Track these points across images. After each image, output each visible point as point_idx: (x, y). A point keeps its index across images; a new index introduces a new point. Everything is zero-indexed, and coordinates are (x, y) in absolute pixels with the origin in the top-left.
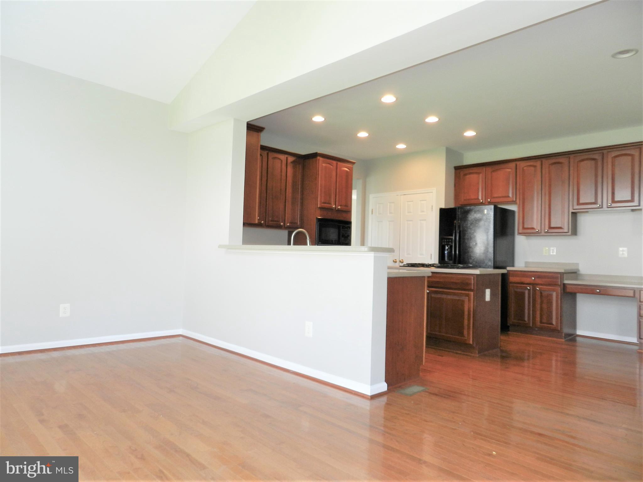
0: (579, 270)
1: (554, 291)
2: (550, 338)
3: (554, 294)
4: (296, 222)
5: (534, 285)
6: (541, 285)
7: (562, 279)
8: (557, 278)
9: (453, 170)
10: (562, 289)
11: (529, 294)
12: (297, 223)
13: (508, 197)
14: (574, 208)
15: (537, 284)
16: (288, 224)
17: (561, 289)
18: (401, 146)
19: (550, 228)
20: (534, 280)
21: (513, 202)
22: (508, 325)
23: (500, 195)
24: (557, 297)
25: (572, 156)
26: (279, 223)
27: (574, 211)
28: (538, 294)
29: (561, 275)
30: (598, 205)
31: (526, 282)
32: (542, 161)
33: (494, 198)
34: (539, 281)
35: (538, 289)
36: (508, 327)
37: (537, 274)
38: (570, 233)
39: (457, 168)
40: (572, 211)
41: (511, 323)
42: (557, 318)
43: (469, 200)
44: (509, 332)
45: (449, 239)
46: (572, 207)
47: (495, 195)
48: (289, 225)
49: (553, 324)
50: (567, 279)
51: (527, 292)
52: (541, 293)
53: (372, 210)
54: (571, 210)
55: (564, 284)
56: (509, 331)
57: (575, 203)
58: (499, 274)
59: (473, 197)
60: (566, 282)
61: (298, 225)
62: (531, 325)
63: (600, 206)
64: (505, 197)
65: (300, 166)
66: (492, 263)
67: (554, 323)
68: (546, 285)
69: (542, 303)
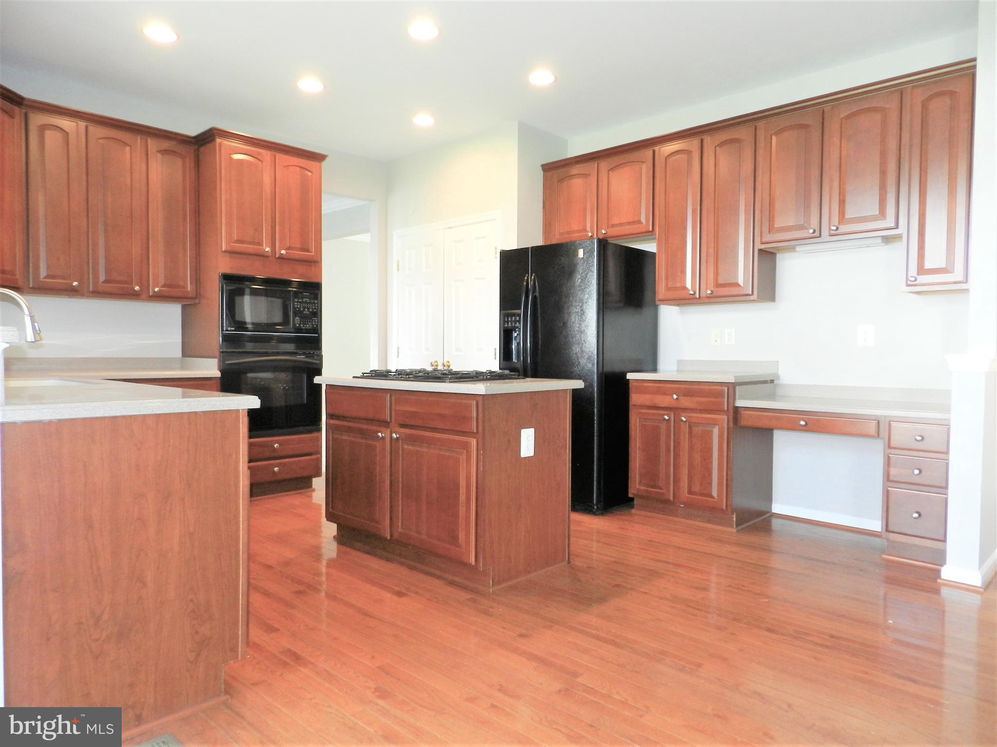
0: (778, 378)
1: (714, 423)
2: (709, 526)
3: (716, 431)
4: (182, 283)
5: (676, 410)
6: (692, 410)
7: (732, 396)
8: (719, 394)
9: (541, 173)
10: (731, 417)
11: (668, 430)
12: (184, 287)
13: (639, 222)
14: (764, 240)
15: (685, 410)
16: (156, 289)
17: (728, 418)
18: (423, 120)
19: (718, 285)
20: (677, 399)
21: (648, 234)
22: (630, 495)
23: (624, 220)
24: (721, 437)
25: (761, 124)
26: (131, 286)
27: (763, 247)
28: (685, 429)
29: (728, 389)
30: (811, 231)
31: (662, 406)
32: (702, 141)
33: (613, 226)
34: (686, 402)
35: (684, 419)
36: (632, 499)
37: (682, 386)
38: (755, 297)
39: (548, 168)
40: (760, 248)
41: (635, 492)
42: (720, 484)
43: (568, 233)
44: (633, 511)
45: (514, 315)
46: (759, 239)
47: (616, 221)
48: (160, 291)
49: (712, 497)
50: (743, 398)
51: (663, 426)
52: (690, 427)
53: (398, 261)
54: (758, 246)
55: (736, 410)
56: (633, 507)
57: (766, 229)
58: (565, 391)
59: (575, 227)
60: (739, 403)
61: (188, 292)
62: (671, 498)
63: (814, 232)
64: (634, 223)
65: (188, 161)
66: (593, 364)
67: (715, 493)
68: (701, 411)
69: (691, 448)
